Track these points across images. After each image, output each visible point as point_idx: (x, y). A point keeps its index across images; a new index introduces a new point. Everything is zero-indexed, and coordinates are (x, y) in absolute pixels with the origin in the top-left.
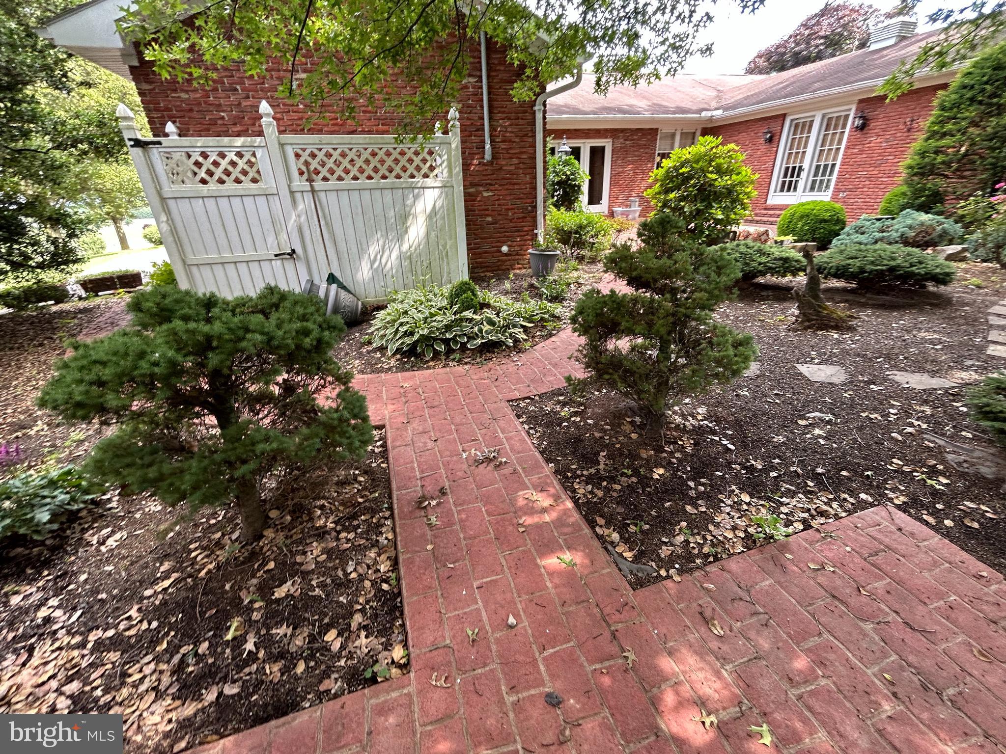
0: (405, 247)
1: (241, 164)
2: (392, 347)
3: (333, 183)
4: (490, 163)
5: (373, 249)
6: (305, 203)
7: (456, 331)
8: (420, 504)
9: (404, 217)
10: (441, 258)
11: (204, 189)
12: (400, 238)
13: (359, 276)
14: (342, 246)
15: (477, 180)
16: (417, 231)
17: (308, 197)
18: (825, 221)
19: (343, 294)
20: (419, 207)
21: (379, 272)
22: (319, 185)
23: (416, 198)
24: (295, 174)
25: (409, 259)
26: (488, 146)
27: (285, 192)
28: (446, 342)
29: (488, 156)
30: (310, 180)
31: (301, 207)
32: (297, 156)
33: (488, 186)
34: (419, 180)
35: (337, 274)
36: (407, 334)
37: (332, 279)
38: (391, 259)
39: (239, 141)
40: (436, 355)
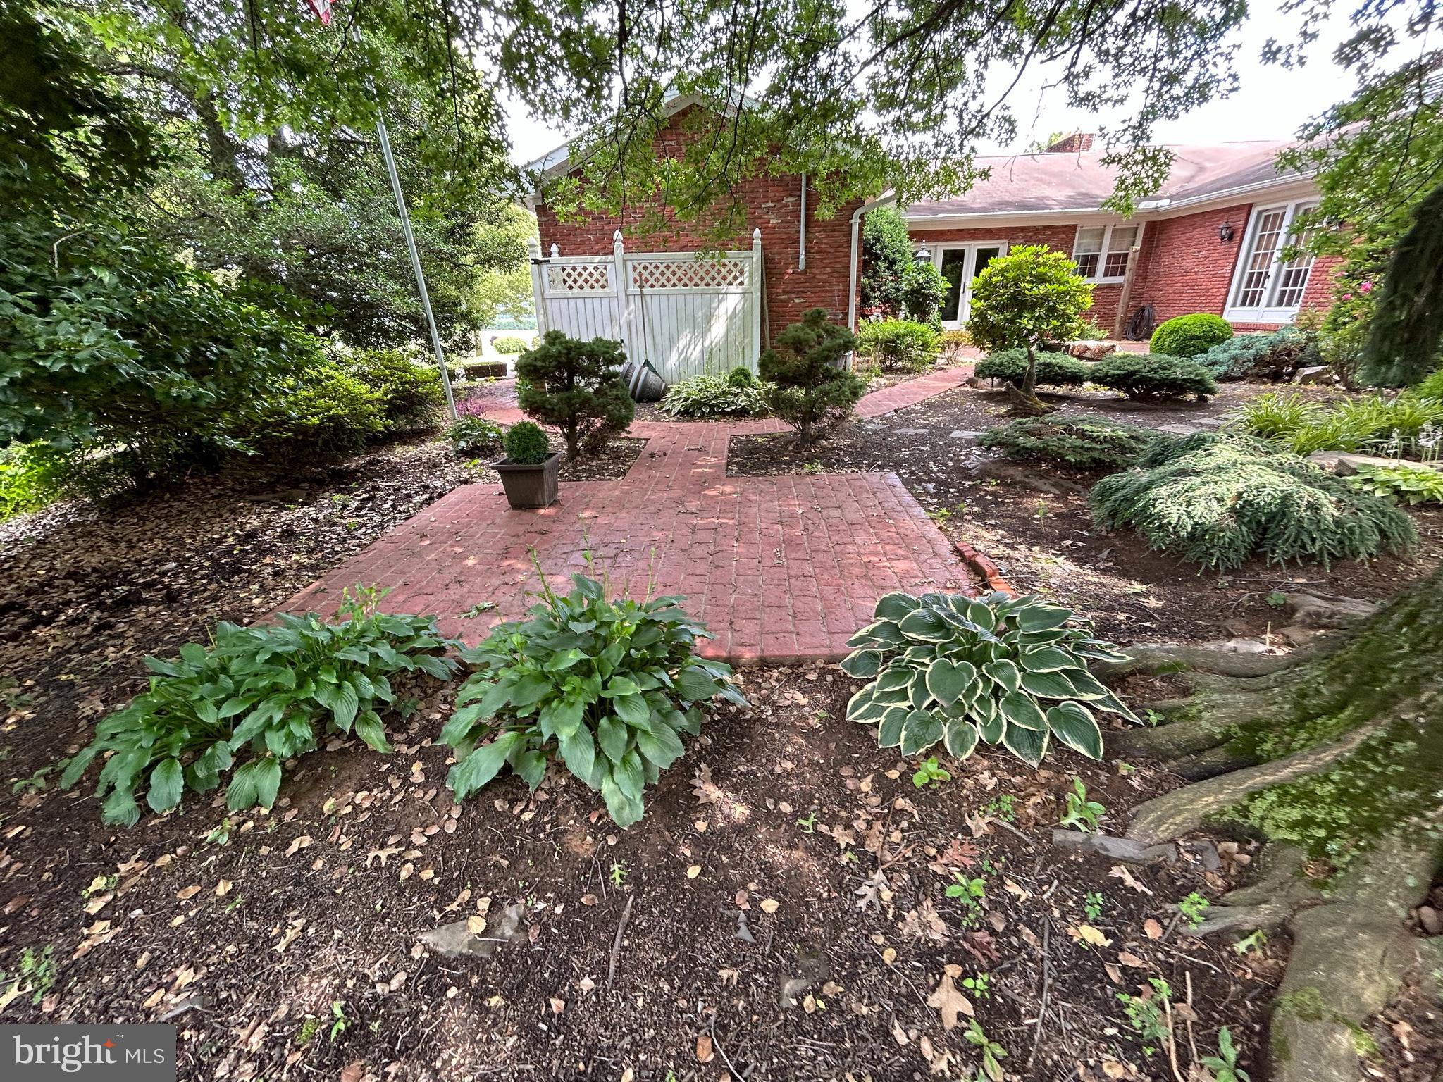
0: (707, 343)
1: (596, 275)
2: (675, 410)
3: (657, 289)
4: (804, 272)
5: (682, 343)
6: (635, 304)
7: (722, 400)
8: (652, 455)
9: (709, 318)
10: (737, 354)
11: (570, 293)
12: (704, 336)
13: (668, 366)
14: (658, 339)
15: (790, 287)
16: (719, 329)
17: (638, 299)
18: (1197, 338)
19: (652, 375)
20: (722, 308)
21: (685, 363)
22: (647, 290)
23: (720, 302)
24: (631, 281)
25: (709, 353)
26: (802, 257)
27: (622, 295)
28: (712, 407)
29: (802, 266)
30: (641, 287)
31: (632, 307)
32: (634, 268)
33: (799, 293)
34: (724, 287)
35: (652, 362)
36: (686, 399)
37: (647, 363)
38: (695, 353)
39: (597, 259)
40: (702, 417)
